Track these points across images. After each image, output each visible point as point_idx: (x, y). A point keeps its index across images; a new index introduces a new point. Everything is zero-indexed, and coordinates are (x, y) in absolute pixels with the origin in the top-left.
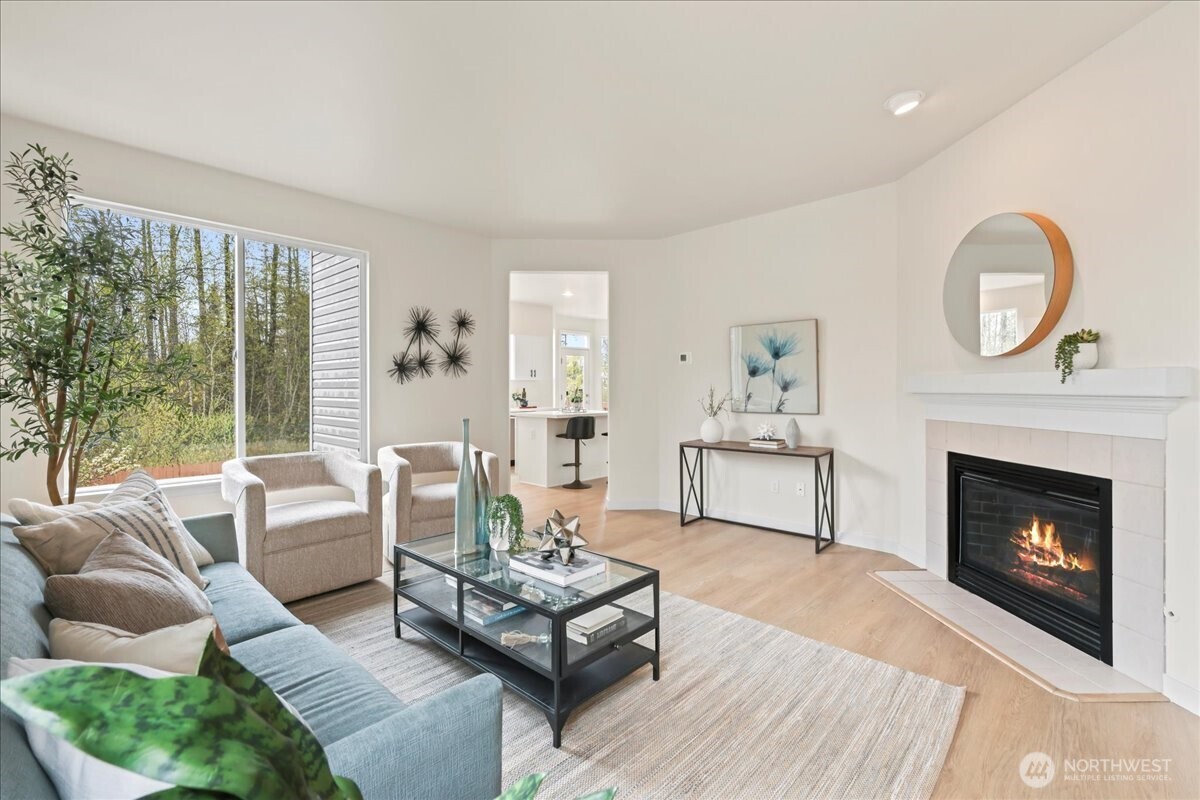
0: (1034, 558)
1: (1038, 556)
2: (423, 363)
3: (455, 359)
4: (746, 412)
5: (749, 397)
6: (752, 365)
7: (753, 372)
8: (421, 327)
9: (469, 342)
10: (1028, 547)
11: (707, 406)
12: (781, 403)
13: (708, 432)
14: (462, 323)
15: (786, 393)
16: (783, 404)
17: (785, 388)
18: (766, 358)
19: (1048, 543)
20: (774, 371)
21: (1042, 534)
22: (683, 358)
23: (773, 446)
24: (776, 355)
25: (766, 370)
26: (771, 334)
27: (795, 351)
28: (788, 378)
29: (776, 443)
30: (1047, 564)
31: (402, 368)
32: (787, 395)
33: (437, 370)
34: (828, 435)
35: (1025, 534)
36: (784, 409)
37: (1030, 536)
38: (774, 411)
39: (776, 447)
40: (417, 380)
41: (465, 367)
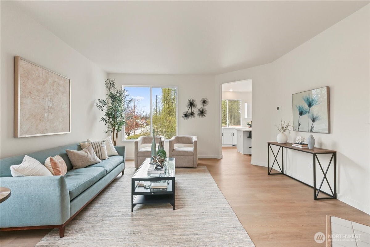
2: (192, 114)
3: (202, 113)
4: (298, 131)
5: (299, 125)
6: (300, 110)
7: (301, 113)
8: (192, 104)
9: (207, 107)
11: (280, 128)
12: (312, 127)
13: (279, 138)
14: (204, 102)
15: (314, 123)
16: (313, 128)
17: (313, 121)
18: (306, 106)
20: (309, 113)
22: (278, 108)
23: (300, 147)
24: (310, 105)
25: (306, 112)
26: (308, 96)
27: (318, 103)
28: (315, 116)
29: (301, 145)
31: (186, 116)
32: (315, 124)
33: (196, 115)
34: (334, 144)
36: (314, 130)
38: (309, 131)
39: (301, 147)
40: (190, 119)
41: (205, 114)
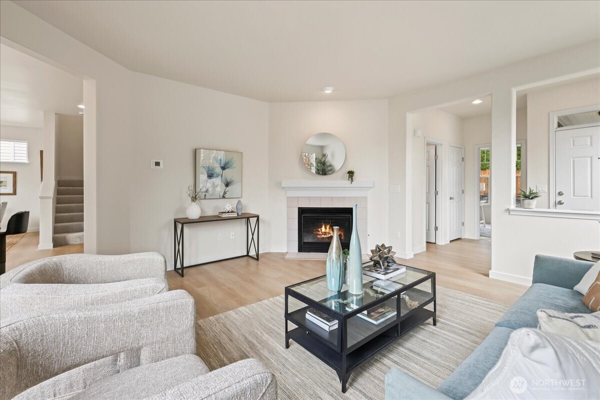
0: (323, 236)
1: (324, 235)
4: (205, 199)
5: (207, 190)
6: (210, 172)
7: (210, 176)
10: (321, 233)
12: (225, 193)
17: (227, 185)
18: (218, 170)
19: (328, 230)
20: (222, 176)
21: (326, 228)
22: (157, 164)
24: (224, 168)
25: (217, 176)
27: (233, 167)
28: (229, 180)
30: (327, 236)
32: (228, 189)
35: (320, 230)
36: (226, 196)
37: (321, 230)
38: (221, 197)
